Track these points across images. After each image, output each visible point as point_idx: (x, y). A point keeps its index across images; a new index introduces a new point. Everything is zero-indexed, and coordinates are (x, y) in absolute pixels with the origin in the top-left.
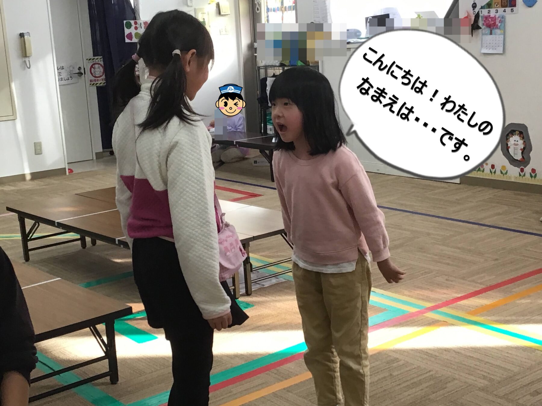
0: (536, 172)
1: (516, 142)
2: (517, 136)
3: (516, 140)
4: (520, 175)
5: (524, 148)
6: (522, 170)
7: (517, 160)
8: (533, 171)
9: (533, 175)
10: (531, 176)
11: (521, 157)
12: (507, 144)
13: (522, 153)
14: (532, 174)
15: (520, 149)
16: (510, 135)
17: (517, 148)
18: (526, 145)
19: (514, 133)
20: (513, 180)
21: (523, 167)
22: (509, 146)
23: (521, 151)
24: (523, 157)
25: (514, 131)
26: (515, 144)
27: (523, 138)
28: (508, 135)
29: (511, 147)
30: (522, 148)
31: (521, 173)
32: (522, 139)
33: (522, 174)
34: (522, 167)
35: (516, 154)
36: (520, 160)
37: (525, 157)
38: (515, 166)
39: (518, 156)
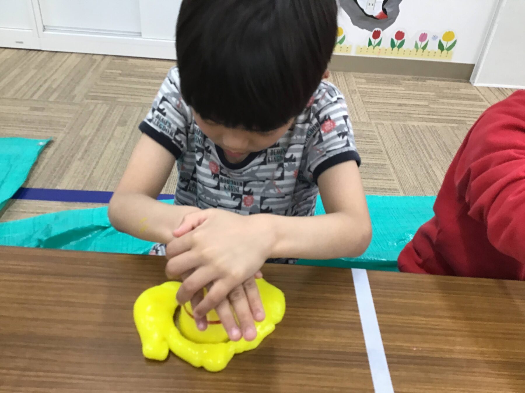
0: (405, 38)
4: (370, 44)
6: (376, 35)
7: (372, 16)
8: (400, 35)
9: (397, 42)
10: (393, 45)
11: (381, 10)
13: (385, 3)
14: (395, 41)
20: (353, 54)
21: (379, 29)
24: (384, 10)
31: (373, 40)
33: (375, 42)
34: (376, 29)
35: (371, 5)
36: (378, 16)
37: (388, 10)
38: (362, 28)
39: (375, 7)
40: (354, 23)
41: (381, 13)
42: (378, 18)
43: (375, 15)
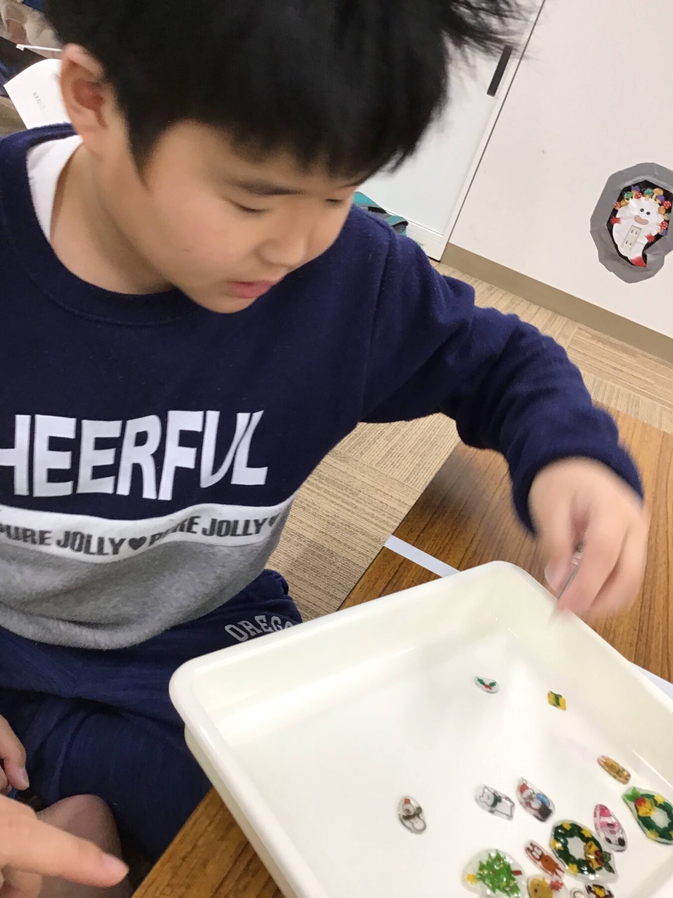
1: (643, 216)
2: (652, 200)
3: (646, 211)
5: (658, 237)
7: (626, 258)
11: (640, 255)
12: (615, 212)
13: (648, 246)
15: (646, 234)
16: (634, 193)
17: (641, 229)
18: (667, 229)
19: (649, 190)
22: (618, 216)
23: (646, 241)
24: (644, 255)
25: (653, 186)
26: (637, 219)
27: (668, 211)
28: (628, 189)
29: (622, 221)
30: (654, 234)
32: (664, 211)
35: (629, 243)
36: (634, 260)
37: (650, 258)
38: (610, 271)
39: (633, 248)
40: (601, 260)
41: (638, 258)
42: (633, 263)
43: (630, 258)
